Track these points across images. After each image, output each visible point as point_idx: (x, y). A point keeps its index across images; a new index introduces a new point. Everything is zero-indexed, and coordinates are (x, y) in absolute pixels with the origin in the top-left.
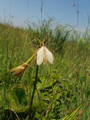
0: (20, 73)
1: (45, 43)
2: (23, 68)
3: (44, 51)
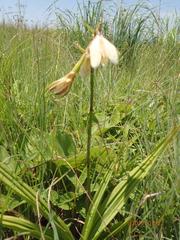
0: (64, 90)
1: (100, 30)
2: (69, 80)
3: (101, 43)
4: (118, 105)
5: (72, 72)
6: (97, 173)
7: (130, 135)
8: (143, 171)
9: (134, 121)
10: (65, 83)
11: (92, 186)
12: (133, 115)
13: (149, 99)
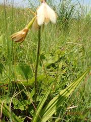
2: (24, 33)
4: (57, 51)
5: (26, 28)
6: (42, 89)
7: (63, 68)
8: (69, 92)
9: (65, 60)
10: (22, 35)
11: (38, 97)
12: (65, 57)
13: (75, 48)
